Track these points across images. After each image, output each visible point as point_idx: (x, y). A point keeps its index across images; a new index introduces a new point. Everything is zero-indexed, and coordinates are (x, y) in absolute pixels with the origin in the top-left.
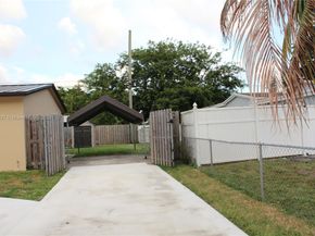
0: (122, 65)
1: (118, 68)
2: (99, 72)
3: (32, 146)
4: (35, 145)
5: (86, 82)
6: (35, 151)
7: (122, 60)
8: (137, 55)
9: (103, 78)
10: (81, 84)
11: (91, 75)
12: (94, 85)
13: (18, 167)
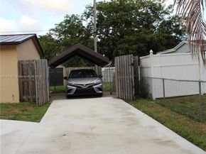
0: (88, 15)
1: (84, 18)
2: (67, 22)
3: (23, 84)
4: (26, 83)
5: (56, 30)
6: (26, 88)
7: (88, 11)
8: (100, 7)
9: (71, 27)
10: (52, 32)
11: (60, 25)
12: (63, 33)
13: (13, 100)
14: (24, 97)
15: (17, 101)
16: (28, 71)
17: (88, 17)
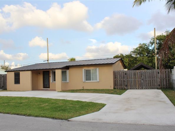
0: (152, 43)
1: (150, 45)
2: (140, 47)
3: (115, 81)
4: (116, 81)
5: (134, 52)
6: (116, 83)
7: (152, 41)
8: (160, 38)
9: (142, 50)
10: (132, 53)
11: (136, 49)
12: (138, 54)
13: (111, 88)
14: (116, 87)
15: (112, 88)
16: (117, 75)
17: (152, 45)
